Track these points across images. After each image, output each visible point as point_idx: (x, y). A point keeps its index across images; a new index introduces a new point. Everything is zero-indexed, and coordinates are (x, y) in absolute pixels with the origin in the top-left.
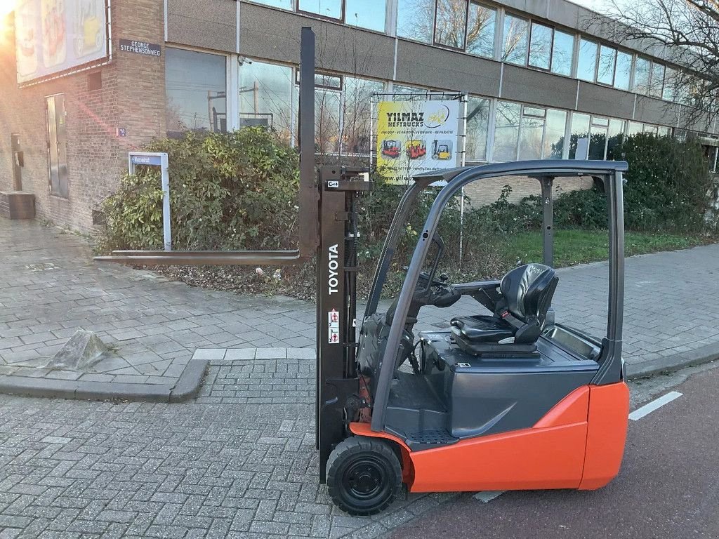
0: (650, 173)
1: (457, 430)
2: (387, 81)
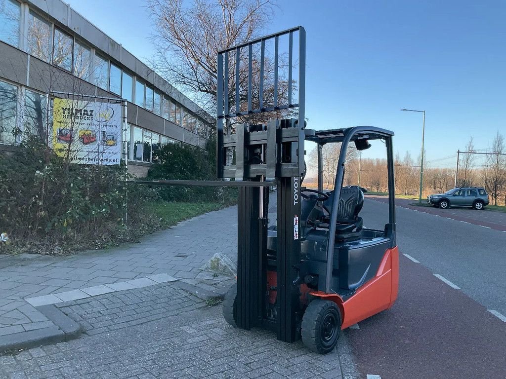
0: (181, 167)
1: (351, 286)
2: (21, 85)
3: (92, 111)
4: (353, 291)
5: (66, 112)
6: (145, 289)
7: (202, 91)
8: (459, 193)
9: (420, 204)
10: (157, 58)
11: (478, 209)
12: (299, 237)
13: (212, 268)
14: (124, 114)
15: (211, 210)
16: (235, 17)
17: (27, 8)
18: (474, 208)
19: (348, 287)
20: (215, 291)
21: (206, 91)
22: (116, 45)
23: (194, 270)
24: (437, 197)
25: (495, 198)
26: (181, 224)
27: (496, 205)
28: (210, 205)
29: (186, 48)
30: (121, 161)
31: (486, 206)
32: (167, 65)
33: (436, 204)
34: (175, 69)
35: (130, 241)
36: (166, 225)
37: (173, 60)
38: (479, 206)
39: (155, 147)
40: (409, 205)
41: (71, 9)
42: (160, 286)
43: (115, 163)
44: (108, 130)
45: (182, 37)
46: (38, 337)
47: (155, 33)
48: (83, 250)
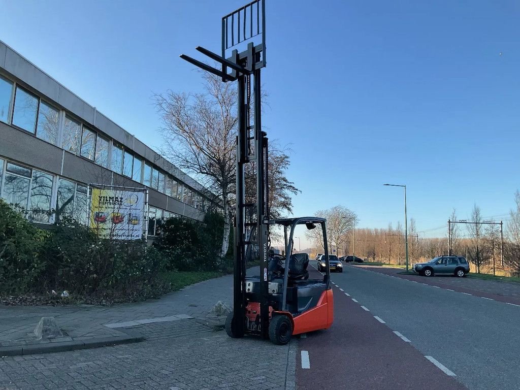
1: (300, 309)
2: (56, 175)
3: (121, 198)
4: (300, 313)
5: (102, 199)
6: (174, 321)
7: (203, 173)
8: (442, 261)
9: (406, 273)
10: (165, 147)
11: (459, 277)
12: (268, 279)
13: (217, 312)
14: (146, 200)
15: (211, 278)
16: (231, 111)
17: (64, 113)
18: (456, 275)
19: (297, 309)
20: (218, 323)
21: (207, 173)
22: (130, 137)
23: (204, 313)
24: (421, 266)
25: (479, 266)
26: (188, 287)
27: (479, 273)
28: (210, 274)
29: (190, 137)
30: (142, 236)
31: (467, 274)
32: (173, 152)
33: (420, 271)
34: (180, 156)
35: (154, 298)
36: (177, 289)
37: (178, 148)
38: (460, 273)
39: (159, 221)
40: (397, 273)
41: (97, 111)
42: (182, 320)
43: (138, 238)
44: (133, 212)
45: (186, 128)
46: (122, 339)
47: (164, 127)
48: (121, 302)
